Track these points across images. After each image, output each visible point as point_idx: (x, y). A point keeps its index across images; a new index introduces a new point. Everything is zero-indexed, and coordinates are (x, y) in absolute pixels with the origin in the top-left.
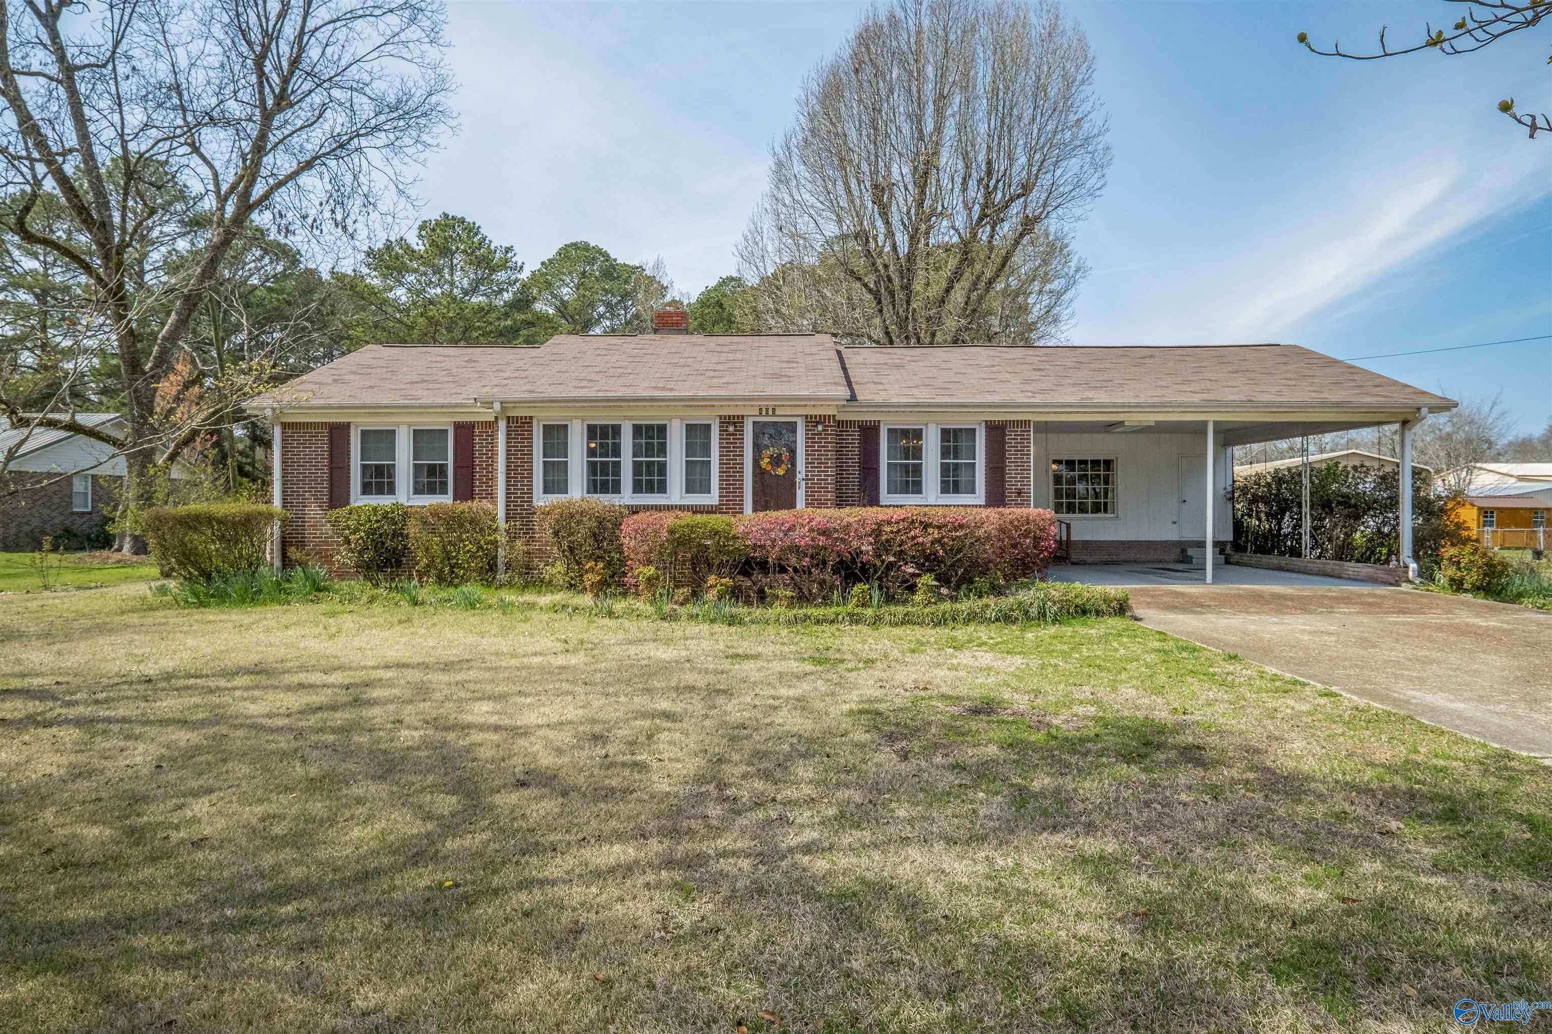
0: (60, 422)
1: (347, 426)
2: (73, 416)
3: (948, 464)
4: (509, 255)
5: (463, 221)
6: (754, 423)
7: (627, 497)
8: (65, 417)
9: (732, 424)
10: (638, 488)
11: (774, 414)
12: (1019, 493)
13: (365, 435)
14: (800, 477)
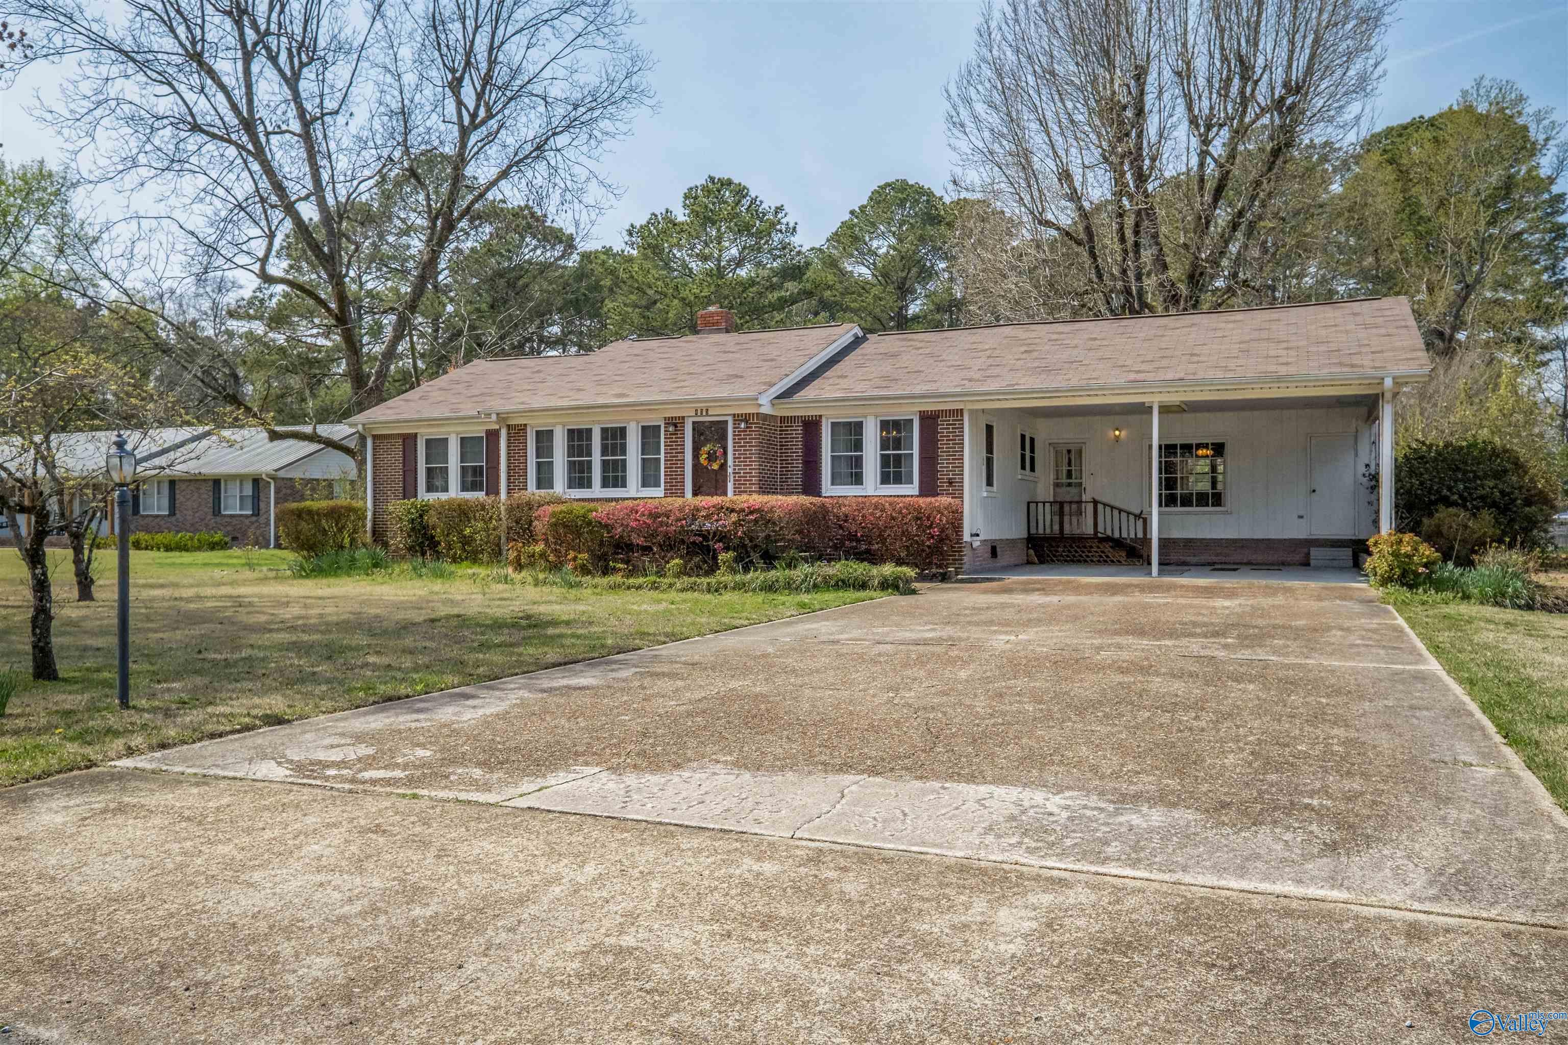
0: (304, 434)
1: (416, 435)
2: (315, 429)
3: (889, 455)
4: (780, 216)
5: (729, 183)
6: (694, 423)
7: (597, 491)
8: (308, 429)
9: (676, 423)
10: (605, 484)
11: (707, 415)
12: (950, 483)
13: (428, 442)
14: (730, 470)
